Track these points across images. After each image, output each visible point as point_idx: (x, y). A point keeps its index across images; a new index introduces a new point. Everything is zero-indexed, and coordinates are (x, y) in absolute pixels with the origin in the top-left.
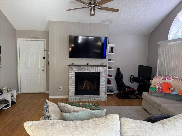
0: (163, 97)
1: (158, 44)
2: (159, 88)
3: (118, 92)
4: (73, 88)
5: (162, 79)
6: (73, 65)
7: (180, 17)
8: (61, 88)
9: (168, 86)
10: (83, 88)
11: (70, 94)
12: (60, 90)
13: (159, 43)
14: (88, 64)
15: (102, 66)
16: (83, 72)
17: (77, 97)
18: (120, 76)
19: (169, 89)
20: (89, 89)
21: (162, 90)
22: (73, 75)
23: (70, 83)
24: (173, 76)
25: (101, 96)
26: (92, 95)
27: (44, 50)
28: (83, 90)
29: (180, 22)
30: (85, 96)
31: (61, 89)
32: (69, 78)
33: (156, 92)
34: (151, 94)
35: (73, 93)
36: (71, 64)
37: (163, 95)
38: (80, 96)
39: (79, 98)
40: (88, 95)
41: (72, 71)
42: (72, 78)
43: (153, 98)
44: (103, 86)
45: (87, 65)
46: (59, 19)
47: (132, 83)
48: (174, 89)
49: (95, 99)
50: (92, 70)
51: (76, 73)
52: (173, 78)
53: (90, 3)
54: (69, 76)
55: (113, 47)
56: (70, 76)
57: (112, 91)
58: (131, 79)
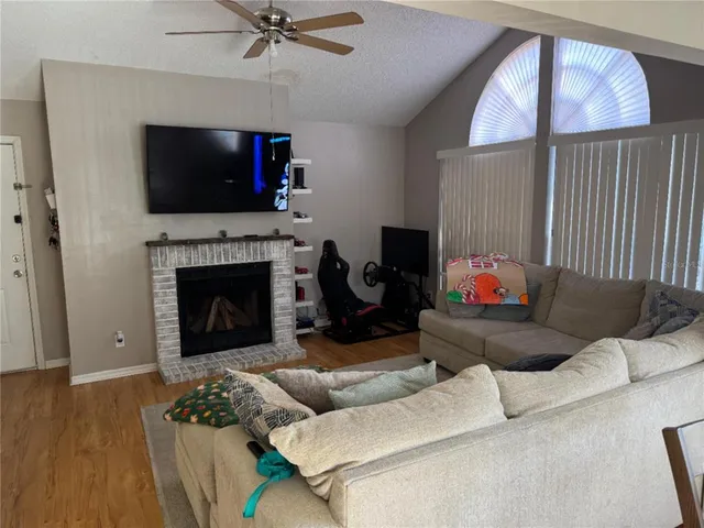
0: (480, 317)
1: (438, 157)
2: (469, 293)
3: (329, 323)
4: (173, 330)
5: (470, 265)
6: (163, 242)
7: (501, 80)
8: (121, 336)
9: (491, 285)
10: (209, 328)
11: (162, 356)
12: (118, 345)
13: (441, 155)
14: (224, 233)
15: (276, 236)
16: (208, 264)
17: (192, 362)
18: (339, 266)
19: (495, 291)
20: (229, 326)
21: (477, 296)
22: (168, 280)
23: (157, 314)
24: (495, 255)
25: (279, 344)
26: (248, 348)
27: (18, 187)
28: (210, 333)
29: (503, 93)
30: (219, 353)
31: (120, 341)
32: (151, 295)
33: (462, 303)
34: (448, 312)
35: (173, 352)
36: (155, 236)
37: (478, 310)
38: (203, 359)
39: (205, 365)
40: (234, 351)
41: (164, 264)
42: (165, 294)
43: (457, 324)
44: (283, 308)
45: (223, 238)
46: (96, 57)
47: (372, 289)
48: (507, 290)
49: (265, 359)
50: (242, 256)
51: (179, 272)
52: (497, 260)
53: (266, 19)
54: (151, 287)
55: (302, 169)
56: (158, 285)
57: (309, 324)
58: (365, 274)
